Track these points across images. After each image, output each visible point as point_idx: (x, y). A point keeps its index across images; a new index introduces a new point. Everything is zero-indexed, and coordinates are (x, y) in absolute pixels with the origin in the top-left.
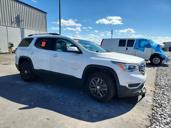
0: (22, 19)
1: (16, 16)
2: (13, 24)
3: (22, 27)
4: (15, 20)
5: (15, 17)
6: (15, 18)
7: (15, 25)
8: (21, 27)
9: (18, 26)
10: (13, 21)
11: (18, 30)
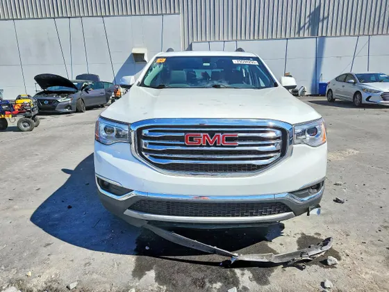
0: (326, 15)
1: (313, 9)
2: (301, 32)
3: (322, 34)
4: (307, 20)
5: (308, 14)
6: (309, 16)
7: (306, 32)
8: (320, 35)
9: (314, 33)
10: (302, 25)
11: (311, 43)
